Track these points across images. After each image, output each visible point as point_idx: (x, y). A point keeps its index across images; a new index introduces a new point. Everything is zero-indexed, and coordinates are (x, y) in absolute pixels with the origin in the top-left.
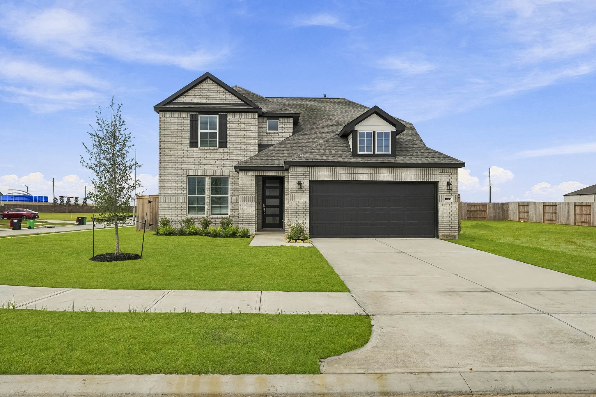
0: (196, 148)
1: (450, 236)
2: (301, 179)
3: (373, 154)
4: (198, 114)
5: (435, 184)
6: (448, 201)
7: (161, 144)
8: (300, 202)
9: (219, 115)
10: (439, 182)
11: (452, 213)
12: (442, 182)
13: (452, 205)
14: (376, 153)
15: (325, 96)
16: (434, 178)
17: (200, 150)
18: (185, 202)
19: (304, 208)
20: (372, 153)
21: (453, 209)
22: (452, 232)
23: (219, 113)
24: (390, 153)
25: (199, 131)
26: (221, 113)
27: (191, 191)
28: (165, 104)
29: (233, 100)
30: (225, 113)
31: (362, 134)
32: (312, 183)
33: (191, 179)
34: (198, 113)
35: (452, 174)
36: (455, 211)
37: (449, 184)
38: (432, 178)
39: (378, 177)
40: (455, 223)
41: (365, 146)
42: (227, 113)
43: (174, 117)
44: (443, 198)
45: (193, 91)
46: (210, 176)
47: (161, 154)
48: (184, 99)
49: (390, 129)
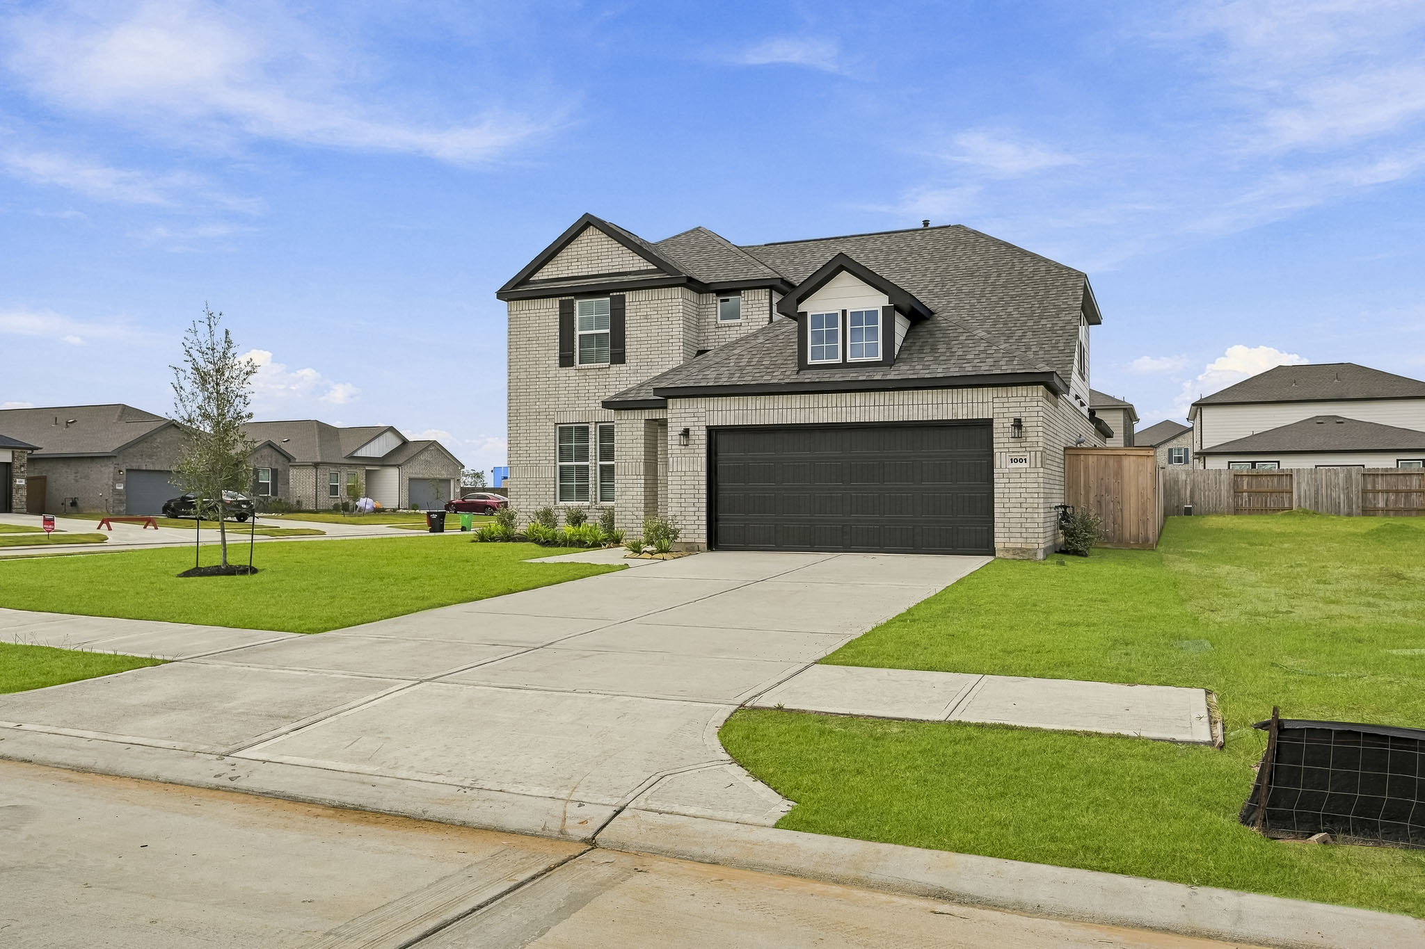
0: (570, 368)
1: (1024, 552)
2: (688, 424)
3: (841, 362)
4: (573, 300)
5: (986, 425)
6: (1018, 465)
7: (511, 364)
8: (688, 474)
9: (611, 297)
10: (995, 421)
11: (1026, 495)
12: (1001, 421)
13: (1028, 475)
14: (849, 359)
15: (926, 223)
16: (980, 410)
17: (577, 371)
18: (553, 476)
19: (696, 487)
20: (839, 360)
21: (1029, 485)
22: (1029, 540)
23: (611, 294)
24: (880, 358)
25: (578, 333)
26: (615, 294)
27: (564, 454)
28: (516, 285)
29: (636, 263)
30: (622, 293)
31: (817, 319)
32: (712, 432)
33: (565, 432)
34: (573, 298)
35: (1028, 399)
36: (1034, 490)
37: (1018, 424)
38: (975, 410)
39: (848, 415)
40: (1038, 520)
41: (825, 345)
42: (624, 293)
43: (533, 308)
44: (1004, 459)
45: (564, 254)
46: (596, 422)
47: (511, 384)
48: (547, 272)
49: (878, 301)
